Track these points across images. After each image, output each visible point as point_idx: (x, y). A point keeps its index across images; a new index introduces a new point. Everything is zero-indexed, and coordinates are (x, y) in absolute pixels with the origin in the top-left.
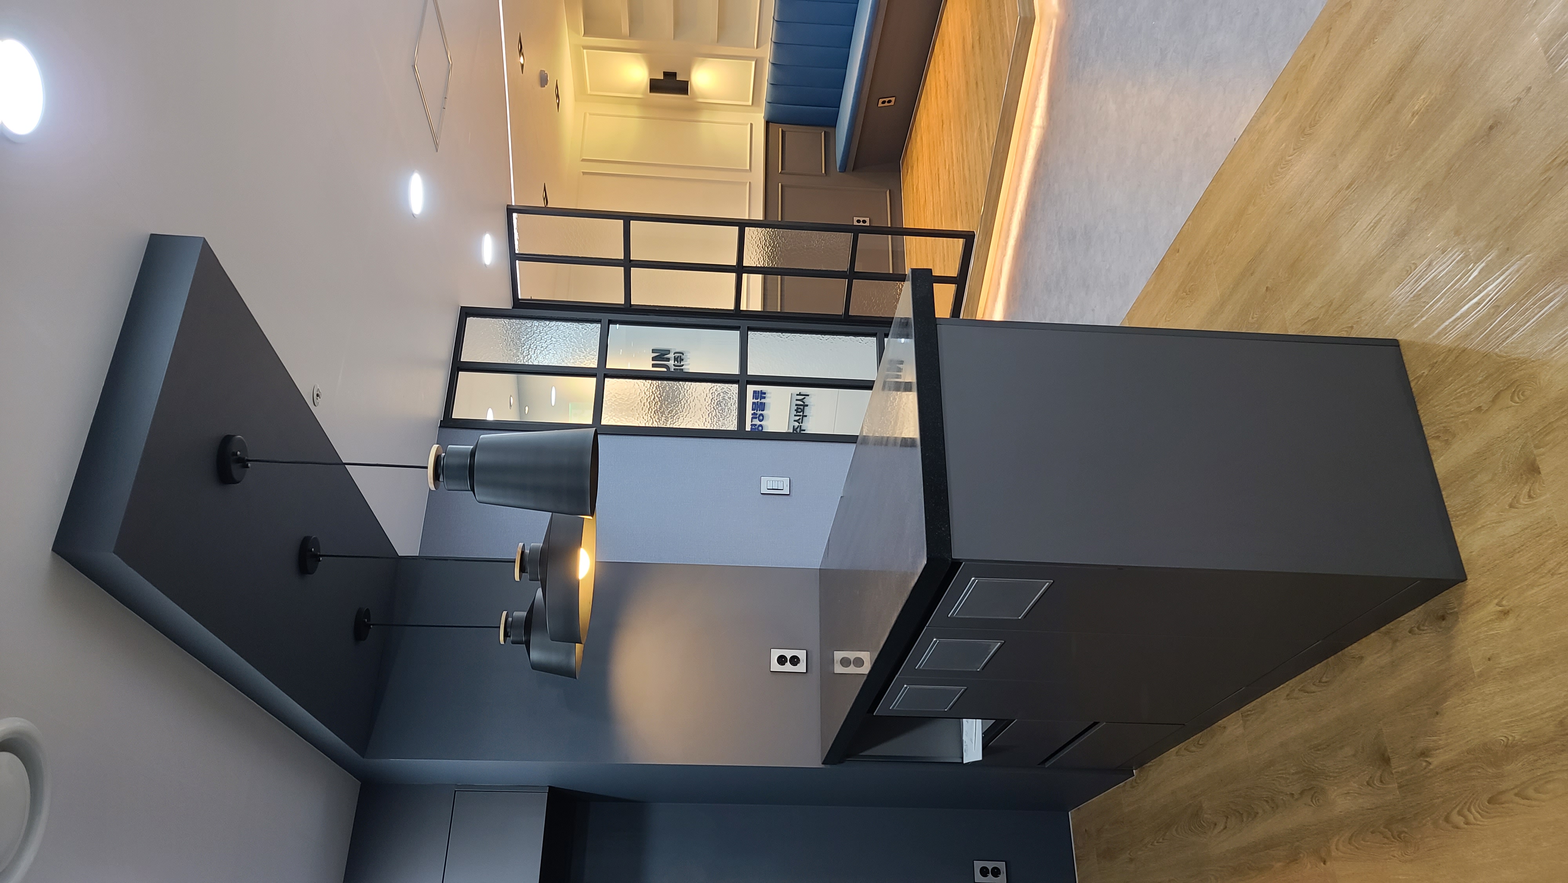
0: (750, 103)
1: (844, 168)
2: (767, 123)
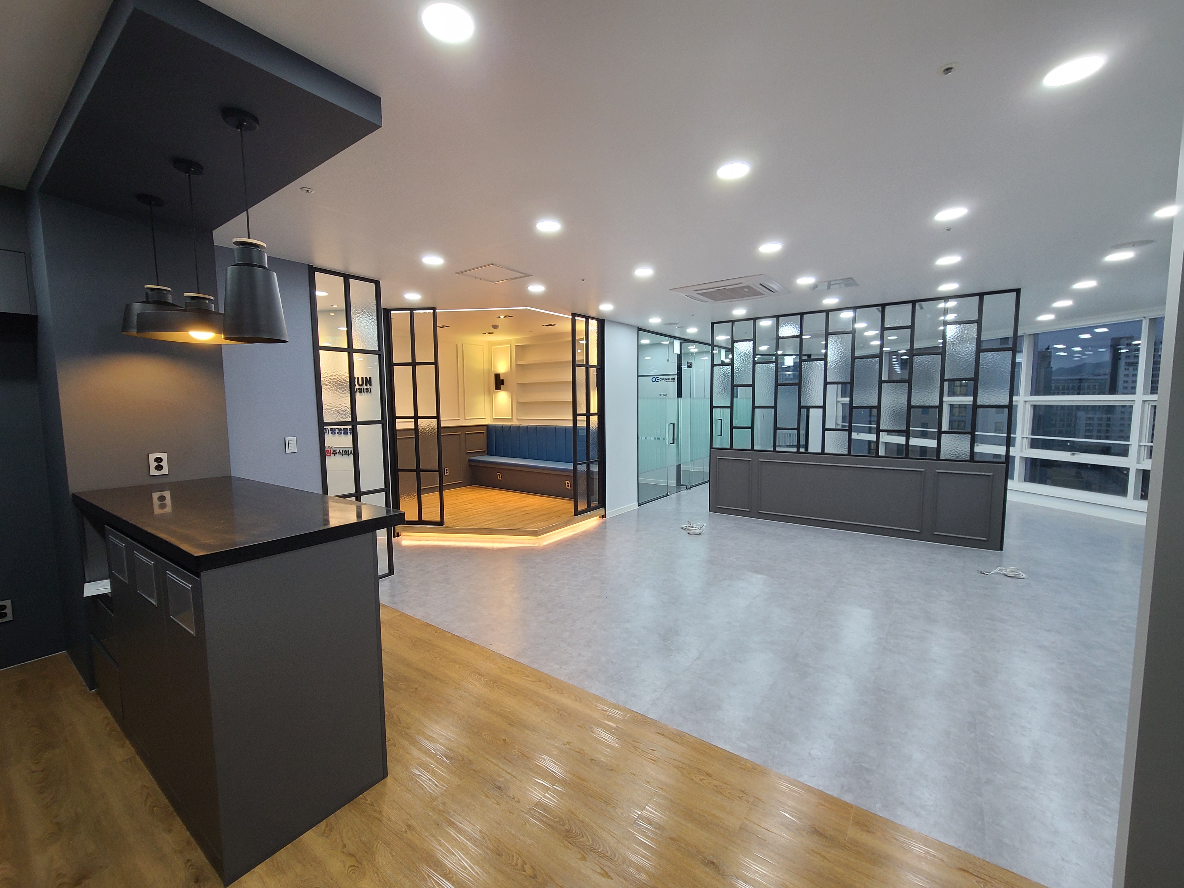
0: (494, 417)
1: (470, 461)
2: (486, 425)
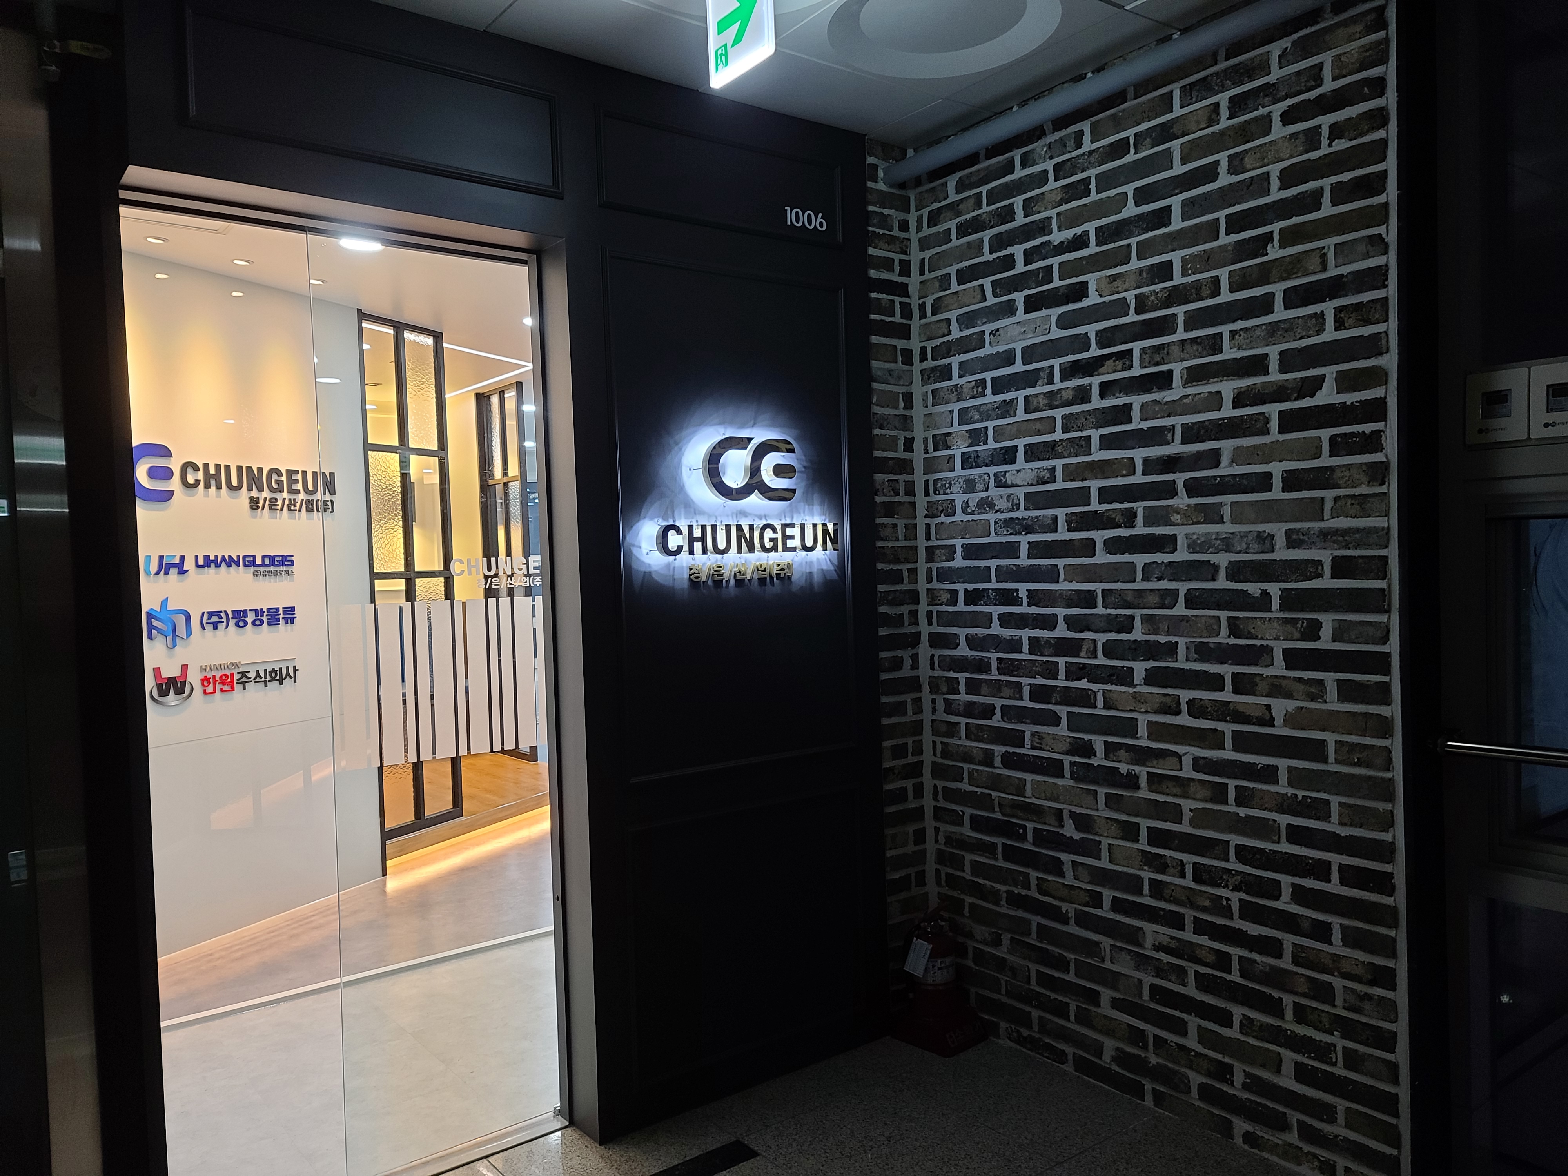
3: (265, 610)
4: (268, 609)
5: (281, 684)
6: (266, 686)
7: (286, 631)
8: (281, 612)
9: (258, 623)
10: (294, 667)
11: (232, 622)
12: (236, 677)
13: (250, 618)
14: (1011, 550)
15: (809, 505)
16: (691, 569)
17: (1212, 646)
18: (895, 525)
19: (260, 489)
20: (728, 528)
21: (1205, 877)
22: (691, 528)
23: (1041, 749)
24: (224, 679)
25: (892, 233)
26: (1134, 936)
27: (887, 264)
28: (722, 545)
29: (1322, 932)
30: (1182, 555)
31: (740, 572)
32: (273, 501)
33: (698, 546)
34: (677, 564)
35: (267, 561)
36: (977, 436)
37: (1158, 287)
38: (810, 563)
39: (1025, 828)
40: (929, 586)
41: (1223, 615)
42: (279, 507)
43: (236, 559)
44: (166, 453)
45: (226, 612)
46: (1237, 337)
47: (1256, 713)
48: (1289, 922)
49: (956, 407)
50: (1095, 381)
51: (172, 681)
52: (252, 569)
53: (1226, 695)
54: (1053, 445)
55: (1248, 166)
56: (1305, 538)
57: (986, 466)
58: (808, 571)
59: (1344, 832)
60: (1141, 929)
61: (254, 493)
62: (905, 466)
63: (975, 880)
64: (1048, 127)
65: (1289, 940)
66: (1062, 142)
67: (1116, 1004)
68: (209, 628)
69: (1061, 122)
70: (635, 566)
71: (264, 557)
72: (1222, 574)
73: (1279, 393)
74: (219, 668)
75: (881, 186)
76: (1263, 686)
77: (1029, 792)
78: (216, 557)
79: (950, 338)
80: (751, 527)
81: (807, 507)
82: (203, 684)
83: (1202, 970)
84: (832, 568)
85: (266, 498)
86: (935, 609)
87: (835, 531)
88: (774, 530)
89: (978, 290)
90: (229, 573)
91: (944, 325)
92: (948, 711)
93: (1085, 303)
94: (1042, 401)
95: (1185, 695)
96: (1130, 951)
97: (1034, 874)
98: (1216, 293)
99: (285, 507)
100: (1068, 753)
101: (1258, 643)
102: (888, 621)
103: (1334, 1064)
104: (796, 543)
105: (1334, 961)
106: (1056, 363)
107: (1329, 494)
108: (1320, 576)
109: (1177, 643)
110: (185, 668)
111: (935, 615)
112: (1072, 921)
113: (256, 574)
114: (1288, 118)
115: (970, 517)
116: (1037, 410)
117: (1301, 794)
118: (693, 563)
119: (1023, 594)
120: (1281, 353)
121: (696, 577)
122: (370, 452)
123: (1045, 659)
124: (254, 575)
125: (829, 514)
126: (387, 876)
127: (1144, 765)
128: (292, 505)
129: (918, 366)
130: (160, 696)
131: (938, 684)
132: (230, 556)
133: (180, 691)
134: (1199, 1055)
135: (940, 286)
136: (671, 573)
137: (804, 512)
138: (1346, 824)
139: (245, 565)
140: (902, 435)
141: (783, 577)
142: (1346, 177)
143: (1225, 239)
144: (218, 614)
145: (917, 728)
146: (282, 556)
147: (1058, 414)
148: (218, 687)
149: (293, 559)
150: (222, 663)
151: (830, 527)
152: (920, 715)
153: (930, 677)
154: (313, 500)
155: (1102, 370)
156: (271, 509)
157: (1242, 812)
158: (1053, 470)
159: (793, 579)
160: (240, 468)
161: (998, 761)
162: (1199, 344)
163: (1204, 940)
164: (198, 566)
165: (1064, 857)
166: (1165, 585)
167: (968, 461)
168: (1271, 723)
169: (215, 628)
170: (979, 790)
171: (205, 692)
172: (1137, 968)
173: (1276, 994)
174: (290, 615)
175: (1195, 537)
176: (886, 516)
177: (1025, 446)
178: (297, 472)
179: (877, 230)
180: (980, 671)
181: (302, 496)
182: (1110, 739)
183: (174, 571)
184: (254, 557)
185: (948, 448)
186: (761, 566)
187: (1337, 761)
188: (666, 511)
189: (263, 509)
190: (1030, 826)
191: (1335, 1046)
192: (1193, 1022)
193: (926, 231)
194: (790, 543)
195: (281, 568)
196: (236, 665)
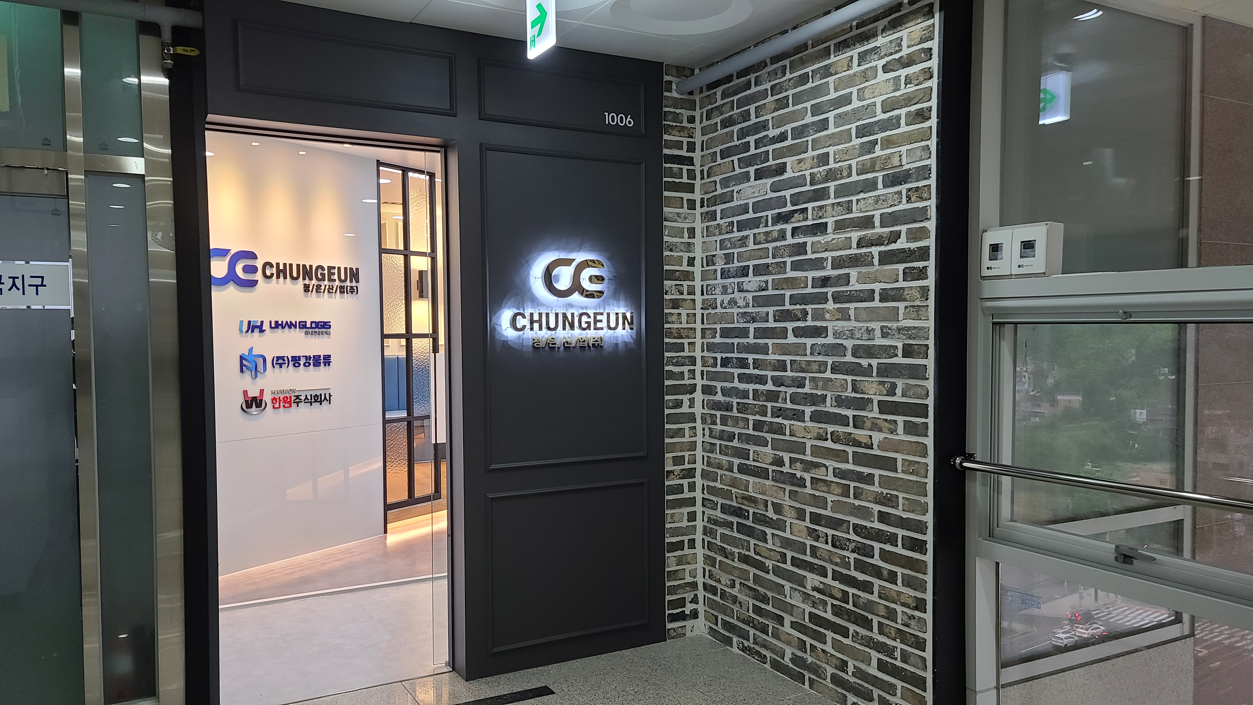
3: (312, 356)
4: (314, 356)
5: (321, 404)
6: (311, 405)
7: (325, 370)
8: (322, 358)
9: (307, 364)
10: (330, 394)
11: (291, 363)
12: (293, 398)
13: (302, 362)
14: (744, 333)
15: (616, 301)
16: (534, 340)
17: (843, 397)
18: (680, 314)
19: (311, 279)
20: (557, 315)
21: (838, 544)
22: (532, 315)
23: (758, 461)
24: (285, 400)
25: (682, 125)
26: (800, 581)
27: (678, 145)
28: (552, 325)
29: (892, 578)
30: (830, 340)
31: (567, 342)
32: (318, 287)
33: (536, 326)
34: (525, 336)
35: (314, 325)
36: (729, 258)
37: (821, 169)
38: (616, 338)
39: (748, 512)
40: (703, 354)
41: (849, 378)
42: (322, 291)
43: (294, 323)
44: (252, 256)
45: (287, 357)
46: (859, 203)
47: (864, 440)
48: (877, 572)
49: (719, 238)
50: (788, 227)
51: (254, 399)
52: (305, 330)
53: (850, 429)
54: (767, 266)
55: (867, 98)
56: (890, 331)
57: (733, 277)
58: (615, 342)
59: (905, 515)
60: (806, 577)
61: (307, 282)
62: (688, 276)
63: (723, 545)
64: (768, 61)
65: (877, 582)
66: (775, 72)
67: (794, 625)
68: (277, 366)
69: (776, 59)
70: (497, 337)
71: (312, 323)
72: (849, 353)
73: (878, 241)
74: (283, 392)
75: (675, 94)
76: (868, 424)
77: (750, 489)
78: (282, 322)
79: (716, 193)
80: (573, 315)
81: (615, 302)
82: (273, 402)
83: (836, 602)
84: (632, 341)
85: (314, 285)
86: (705, 369)
87: (632, 317)
88: (589, 317)
89: (731, 163)
90: (290, 332)
91: (713, 184)
92: (711, 436)
93: (785, 176)
94: (762, 238)
95: (831, 428)
96: (800, 591)
97: (752, 542)
98: (849, 175)
99: (326, 291)
100: (771, 464)
101: (866, 396)
102: (672, 375)
103: (896, 659)
104: (604, 324)
105: (898, 595)
106: (770, 213)
107: (901, 305)
108: (896, 355)
109: (826, 395)
110: (262, 391)
111: (705, 373)
112: (771, 572)
113: (306, 333)
114: (886, 69)
115: (725, 311)
116: (760, 243)
117: (885, 491)
118: (536, 336)
119: (751, 361)
120: (881, 215)
121: (537, 345)
122: (383, 254)
123: (761, 403)
124: (305, 334)
125: (631, 306)
126: (388, 534)
127: (808, 472)
128: (331, 289)
129: (699, 210)
130: (247, 408)
131: (706, 418)
132: (291, 322)
133: (259, 405)
134: (832, 655)
135: (712, 159)
136: (521, 342)
137: (613, 305)
138: (905, 511)
139: (300, 328)
140: (686, 256)
141: (597, 345)
142: (913, 108)
143: (856, 142)
144: (282, 358)
145: (692, 446)
146: (323, 322)
147: (771, 246)
148: (282, 404)
149: (330, 324)
150: (285, 389)
151: (628, 315)
152: (695, 438)
153: (702, 413)
154: (344, 286)
155: (793, 220)
156: (317, 292)
157: (857, 503)
158: (767, 282)
159: (604, 347)
160: (298, 266)
161: (735, 469)
162: (842, 206)
163: (836, 584)
164: (271, 327)
165: (769, 531)
166: (820, 358)
167: (725, 274)
168: (871, 447)
169: (281, 367)
170: (726, 488)
171: (274, 407)
172: (803, 602)
173: (870, 616)
174: (327, 360)
175: (837, 328)
176: (673, 308)
177: (753, 265)
178: (334, 268)
179: (671, 124)
180: (727, 410)
181: (337, 283)
182: (793, 455)
183: (257, 330)
184: (306, 322)
185: (714, 264)
186: (582, 339)
187: (903, 471)
188: (519, 304)
189: (312, 292)
190: (751, 511)
191: (897, 648)
192: (830, 635)
193: (705, 123)
194: (599, 325)
195: (323, 330)
196: (293, 391)
